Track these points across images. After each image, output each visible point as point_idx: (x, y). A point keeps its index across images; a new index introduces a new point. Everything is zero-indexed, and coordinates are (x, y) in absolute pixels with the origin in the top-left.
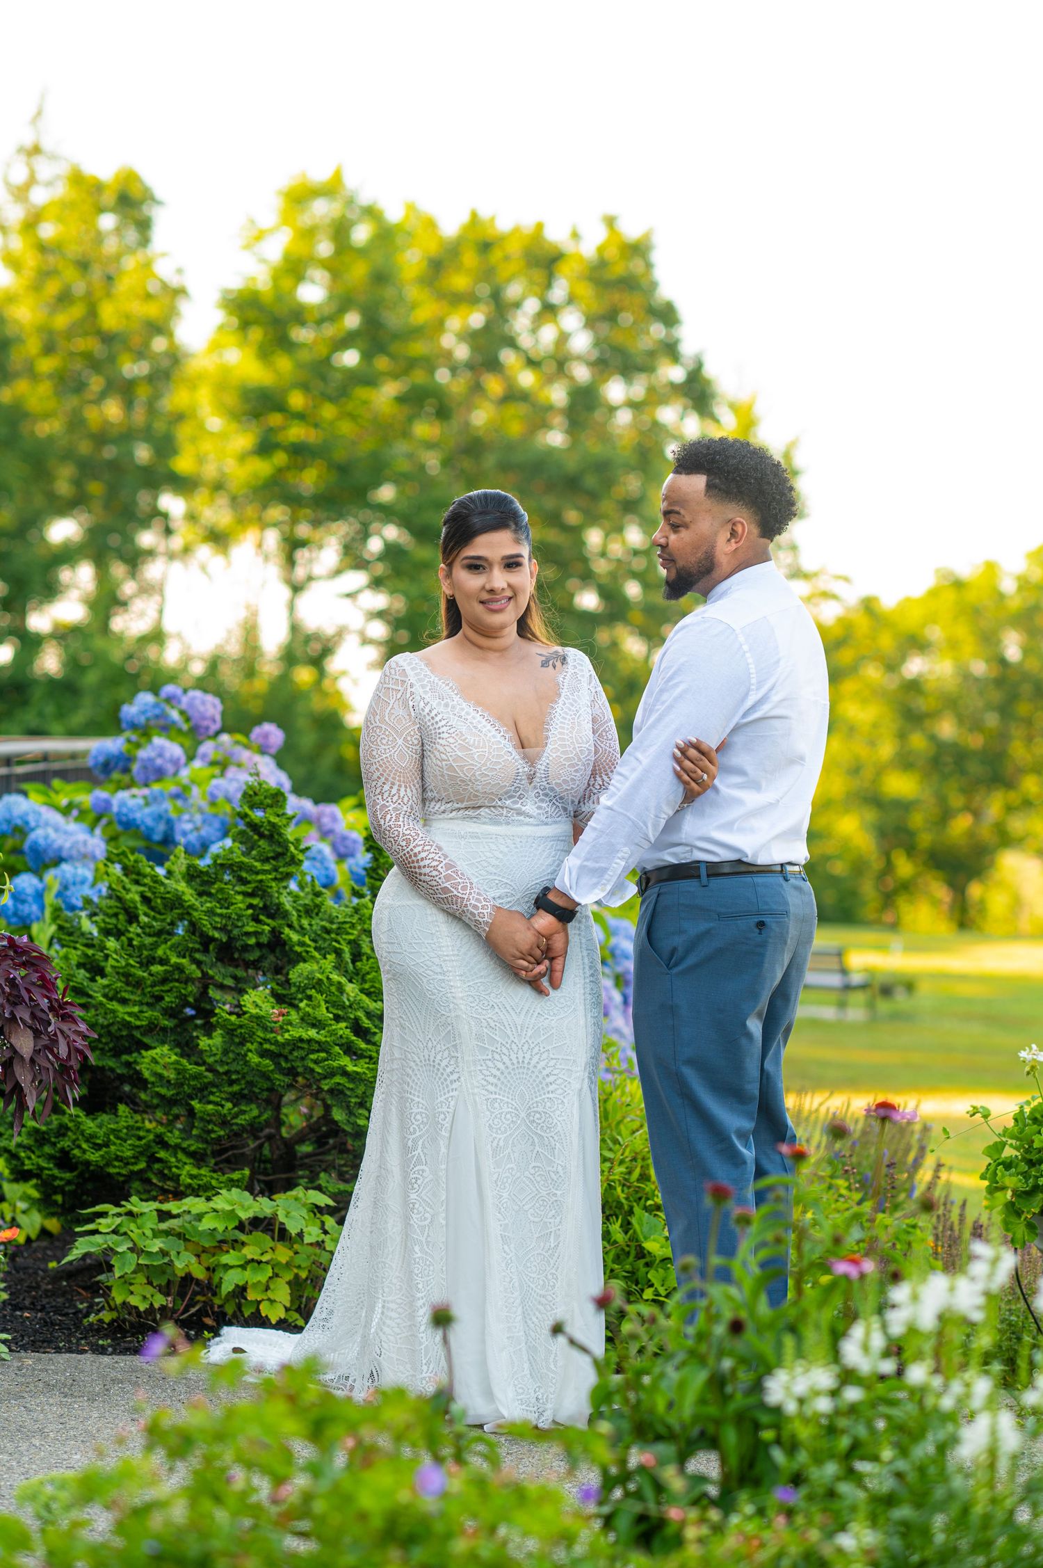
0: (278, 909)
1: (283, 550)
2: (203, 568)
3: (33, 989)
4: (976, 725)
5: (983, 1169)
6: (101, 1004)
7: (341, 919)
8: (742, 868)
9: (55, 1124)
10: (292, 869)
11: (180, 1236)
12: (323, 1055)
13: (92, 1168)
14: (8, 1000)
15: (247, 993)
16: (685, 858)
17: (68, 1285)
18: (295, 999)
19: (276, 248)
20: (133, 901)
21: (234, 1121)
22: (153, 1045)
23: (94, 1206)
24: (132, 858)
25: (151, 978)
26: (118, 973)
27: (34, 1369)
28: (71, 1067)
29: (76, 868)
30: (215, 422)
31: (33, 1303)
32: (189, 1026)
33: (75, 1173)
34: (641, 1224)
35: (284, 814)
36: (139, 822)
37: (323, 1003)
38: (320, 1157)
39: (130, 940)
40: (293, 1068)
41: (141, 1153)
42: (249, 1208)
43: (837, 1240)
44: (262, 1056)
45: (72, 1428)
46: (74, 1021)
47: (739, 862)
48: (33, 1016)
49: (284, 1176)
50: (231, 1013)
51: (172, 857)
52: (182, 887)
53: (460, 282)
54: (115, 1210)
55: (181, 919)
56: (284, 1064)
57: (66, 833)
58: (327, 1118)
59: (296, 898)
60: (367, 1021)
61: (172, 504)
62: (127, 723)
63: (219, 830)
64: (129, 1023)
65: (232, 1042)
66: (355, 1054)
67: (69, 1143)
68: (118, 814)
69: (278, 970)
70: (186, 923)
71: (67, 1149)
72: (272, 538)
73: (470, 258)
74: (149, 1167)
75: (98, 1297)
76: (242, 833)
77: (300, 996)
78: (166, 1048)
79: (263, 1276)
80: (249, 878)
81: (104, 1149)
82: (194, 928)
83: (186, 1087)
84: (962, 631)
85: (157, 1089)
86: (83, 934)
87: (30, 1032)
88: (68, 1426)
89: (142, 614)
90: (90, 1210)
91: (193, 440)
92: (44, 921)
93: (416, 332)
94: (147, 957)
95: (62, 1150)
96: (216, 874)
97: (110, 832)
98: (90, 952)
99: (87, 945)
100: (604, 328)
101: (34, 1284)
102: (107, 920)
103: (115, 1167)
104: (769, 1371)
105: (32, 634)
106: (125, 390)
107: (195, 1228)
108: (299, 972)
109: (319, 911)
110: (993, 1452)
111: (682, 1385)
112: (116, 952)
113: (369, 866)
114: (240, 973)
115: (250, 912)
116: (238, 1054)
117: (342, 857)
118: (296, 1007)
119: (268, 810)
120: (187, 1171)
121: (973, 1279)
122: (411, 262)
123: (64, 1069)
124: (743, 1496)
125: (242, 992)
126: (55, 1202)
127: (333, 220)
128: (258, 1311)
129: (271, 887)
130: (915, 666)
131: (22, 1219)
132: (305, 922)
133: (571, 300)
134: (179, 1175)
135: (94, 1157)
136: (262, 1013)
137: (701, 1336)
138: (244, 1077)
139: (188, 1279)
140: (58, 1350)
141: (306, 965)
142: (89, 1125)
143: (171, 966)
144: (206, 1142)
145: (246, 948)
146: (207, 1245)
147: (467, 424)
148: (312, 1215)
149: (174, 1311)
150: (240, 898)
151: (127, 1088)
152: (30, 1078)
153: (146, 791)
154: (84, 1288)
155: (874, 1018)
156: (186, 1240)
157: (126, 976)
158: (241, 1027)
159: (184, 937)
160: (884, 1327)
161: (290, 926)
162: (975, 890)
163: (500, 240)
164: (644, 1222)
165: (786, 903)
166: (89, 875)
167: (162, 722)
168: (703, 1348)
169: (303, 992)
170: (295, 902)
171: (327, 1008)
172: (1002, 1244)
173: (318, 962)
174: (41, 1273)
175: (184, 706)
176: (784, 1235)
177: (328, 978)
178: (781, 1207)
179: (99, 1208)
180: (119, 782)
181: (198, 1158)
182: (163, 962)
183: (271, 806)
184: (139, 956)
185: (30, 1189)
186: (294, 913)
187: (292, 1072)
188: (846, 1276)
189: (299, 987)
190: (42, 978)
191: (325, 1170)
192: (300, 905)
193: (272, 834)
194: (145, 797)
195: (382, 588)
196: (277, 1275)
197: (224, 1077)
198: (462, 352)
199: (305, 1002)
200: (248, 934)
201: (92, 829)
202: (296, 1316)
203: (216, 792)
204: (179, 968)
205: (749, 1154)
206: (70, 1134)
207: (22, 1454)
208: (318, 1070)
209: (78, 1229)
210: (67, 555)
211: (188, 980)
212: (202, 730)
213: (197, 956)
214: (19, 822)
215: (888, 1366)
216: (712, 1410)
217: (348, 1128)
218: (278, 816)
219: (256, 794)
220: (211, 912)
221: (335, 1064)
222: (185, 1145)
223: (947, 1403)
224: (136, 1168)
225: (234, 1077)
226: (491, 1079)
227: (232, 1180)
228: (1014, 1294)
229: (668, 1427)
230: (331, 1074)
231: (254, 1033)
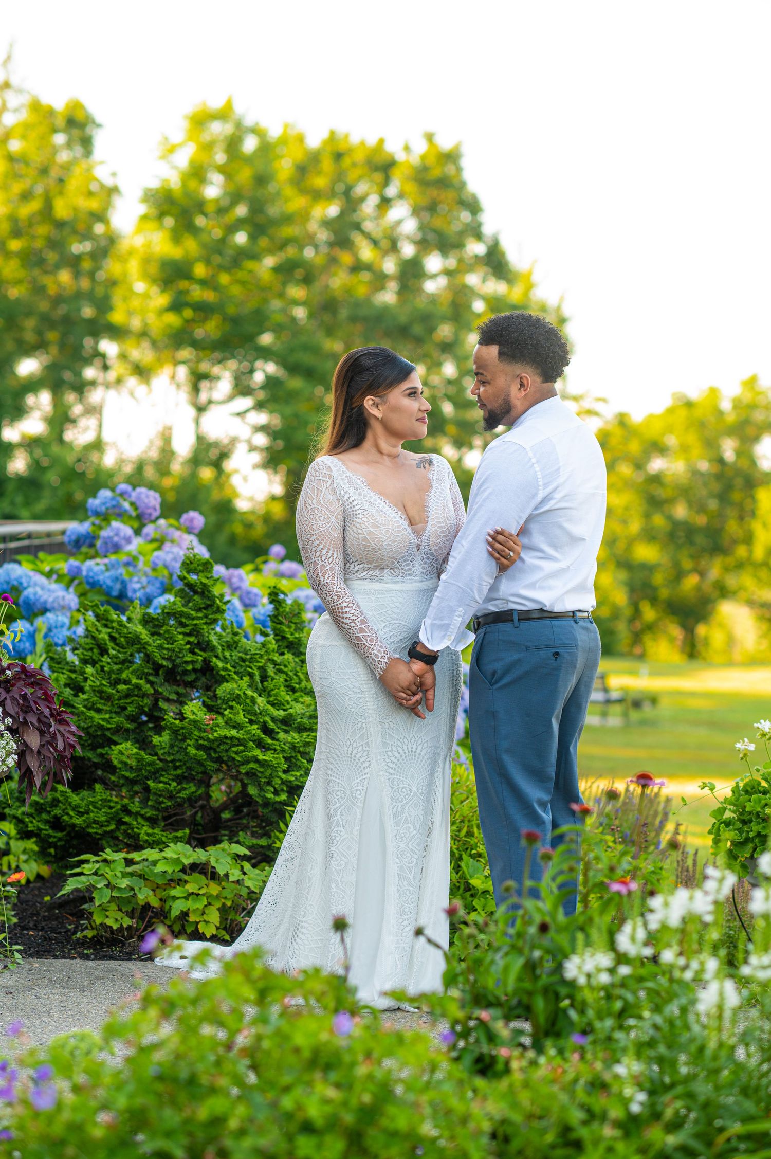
0: (208, 645)
1: (190, 381)
2: (132, 394)
3: (39, 702)
4: (701, 508)
5: (710, 827)
6: (82, 712)
7: (253, 652)
8: (544, 615)
9: (50, 798)
10: (218, 616)
11: (142, 876)
12: (241, 748)
13: (77, 829)
14: (22, 710)
15: (186, 704)
16: (503, 608)
17: (59, 912)
18: (221, 708)
19: (183, 158)
20: (104, 639)
21: (178, 795)
22: (119, 741)
23: (80, 856)
24: (102, 609)
25: (118, 694)
26: (94, 691)
27: (40, 970)
28: (66, 757)
29: (57, 616)
30: (140, 286)
31: (35, 925)
32: (145, 728)
33: (64, 833)
34: (467, 867)
35: (212, 577)
36: (101, 582)
37: (241, 711)
38: (238, 821)
39: (102, 667)
40: (220, 757)
41: (112, 818)
42: (190, 856)
43: (612, 869)
44: (197, 749)
45: (70, 1010)
46: (68, 724)
47: (541, 610)
48: (39, 720)
49: (213, 834)
50: (175, 719)
51: (131, 608)
52: (139, 629)
53: (320, 182)
54: (93, 858)
55: (139, 651)
56: (213, 755)
57: (49, 590)
58: (244, 793)
59: (220, 637)
60: (272, 724)
61: (108, 347)
62: (92, 511)
63: (159, 588)
64: (102, 726)
65: (177, 739)
66: (264, 747)
67: (60, 812)
68: (87, 577)
69: (208, 688)
70: (142, 655)
71: (59, 816)
72: (182, 372)
73: (327, 164)
74: (117, 828)
75: (83, 920)
76: (182, 590)
77: (224, 706)
78: (129, 744)
79: (200, 905)
80: (187, 623)
81: (86, 816)
82: (148, 658)
83: (143, 771)
84: (692, 438)
85: (123, 773)
86: (67, 663)
87: (36, 731)
88: (67, 1009)
89: (86, 429)
90: (76, 859)
91: (125, 299)
92: (36, 654)
93: (288, 219)
94: (114, 679)
95: (55, 817)
96: (164, 620)
97: (81, 590)
98: (73, 676)
99: (71, 671)
100: (426, 216)
101: (35, 912)
102: (86, 653)
103: (93, 828)
104: (566, 957)
105: (6, 443)
106: (74, 263)
107: (152, 871)
108: (223, 690)
109: (237, 646)
110: (720, 1007)
111: (506, 969)
112: (92, 675)
113: (271, 614)
114: (181, 690)
115: (188, 646)
116: (181, 748)
117: (247, 606)
118: (222, 715)
119: (201, 574)
120: (144, 831)
121: (706, 893)
122: (284, 168)
123: (61, 758)
124: (549, 1043)
125: (183, 703)
126: (50, 854)
127: (226, 137)
128: (197, 929)
129: (203, 629)
130: (657, 465)
131: (23, 866)
132: (227, 654)
133: (401, 196)
134: (139, 834)
135: (78, 821)
136: (198, 719)
137: (519, 935)
138: (185, 764)
139: (147, 907)
140: (56, 957)
141: (229, 684)
142: (75, 799)
143: (133, 685)
144: (157, 810)
145: (185, 672)
146: (160, 883)
147: (327, 287)
148: (234, 861)
149: (137, 930)
150: (181, 636)
151: (100, 772)
152: (37, 764)
153: (106, 561)
154: (71, 915)
155: (628, 725)
156: (146, 879)
157: (100, 693)
158: (183, 728)
159: (141, 665)
160: (645, 925)
161: (217, 657)
162: (701, 630)
163: (350, 151)
164: (470, 865)
165: (576, 639)
166: (67, 621)
167: (117, 511)
168: (520, 943)
169: (227, 703)
170: (219, 639)
171: (244, 715)
172: (726, 869)
173: (237, 683)
174: (38, 905)
175: (133, 499)
176: (575, 866)
177: (244, 693)
178: (573, 846)
179: (83, 857)
180: (87, 553)
181: (153, 822)
182: (126, 682)
183: (203, 571)
184: (109, 679)
185: (32, 845)
186: (220, 647)
187: (219, 760)
188: (619, 893)
189: (224, 700)
190: (45, 693)
191: (242, 830)
192: (224, 642)
193: (203, 591)
194: (106, 565)
195: (263, 409)
196: (209, 904)
197: (170, 764)
198: (323, 236)
199: (228, 710)
200: (187, 662)
201: (67, 588)
202: (224, 932)
203: (157, 561)
204: (138, 687)
205: (547, 817)
206: (60, 805)
207: (36, 1028)
208: (238, 758)
209: (68, 872)
210: (32, 385)
211: (144, 695)
212: (147, 516)
213: (151, 678)
214: (15, 583)
215: (648, 952)
216: (527, 985)
217: (259, 800)
218: (208, 578)
219: (191, 563)
220: (160, 647)
221: (250, 754)
222: (143, 812)
223: (688, 975)
224: (108, 829)
225: (178, 764)
226: (391, 765)
227: (177, 837)
228: (732, 915)
229: (497, 998)
230: (247, 761)
231: (192, 733)
